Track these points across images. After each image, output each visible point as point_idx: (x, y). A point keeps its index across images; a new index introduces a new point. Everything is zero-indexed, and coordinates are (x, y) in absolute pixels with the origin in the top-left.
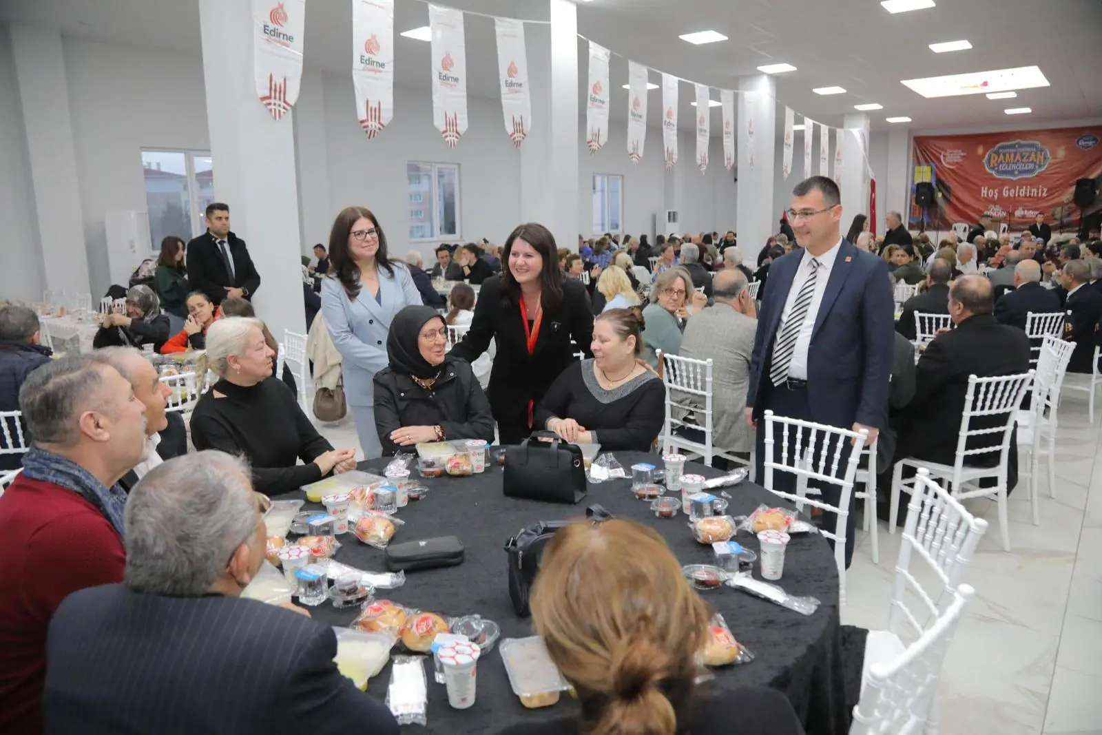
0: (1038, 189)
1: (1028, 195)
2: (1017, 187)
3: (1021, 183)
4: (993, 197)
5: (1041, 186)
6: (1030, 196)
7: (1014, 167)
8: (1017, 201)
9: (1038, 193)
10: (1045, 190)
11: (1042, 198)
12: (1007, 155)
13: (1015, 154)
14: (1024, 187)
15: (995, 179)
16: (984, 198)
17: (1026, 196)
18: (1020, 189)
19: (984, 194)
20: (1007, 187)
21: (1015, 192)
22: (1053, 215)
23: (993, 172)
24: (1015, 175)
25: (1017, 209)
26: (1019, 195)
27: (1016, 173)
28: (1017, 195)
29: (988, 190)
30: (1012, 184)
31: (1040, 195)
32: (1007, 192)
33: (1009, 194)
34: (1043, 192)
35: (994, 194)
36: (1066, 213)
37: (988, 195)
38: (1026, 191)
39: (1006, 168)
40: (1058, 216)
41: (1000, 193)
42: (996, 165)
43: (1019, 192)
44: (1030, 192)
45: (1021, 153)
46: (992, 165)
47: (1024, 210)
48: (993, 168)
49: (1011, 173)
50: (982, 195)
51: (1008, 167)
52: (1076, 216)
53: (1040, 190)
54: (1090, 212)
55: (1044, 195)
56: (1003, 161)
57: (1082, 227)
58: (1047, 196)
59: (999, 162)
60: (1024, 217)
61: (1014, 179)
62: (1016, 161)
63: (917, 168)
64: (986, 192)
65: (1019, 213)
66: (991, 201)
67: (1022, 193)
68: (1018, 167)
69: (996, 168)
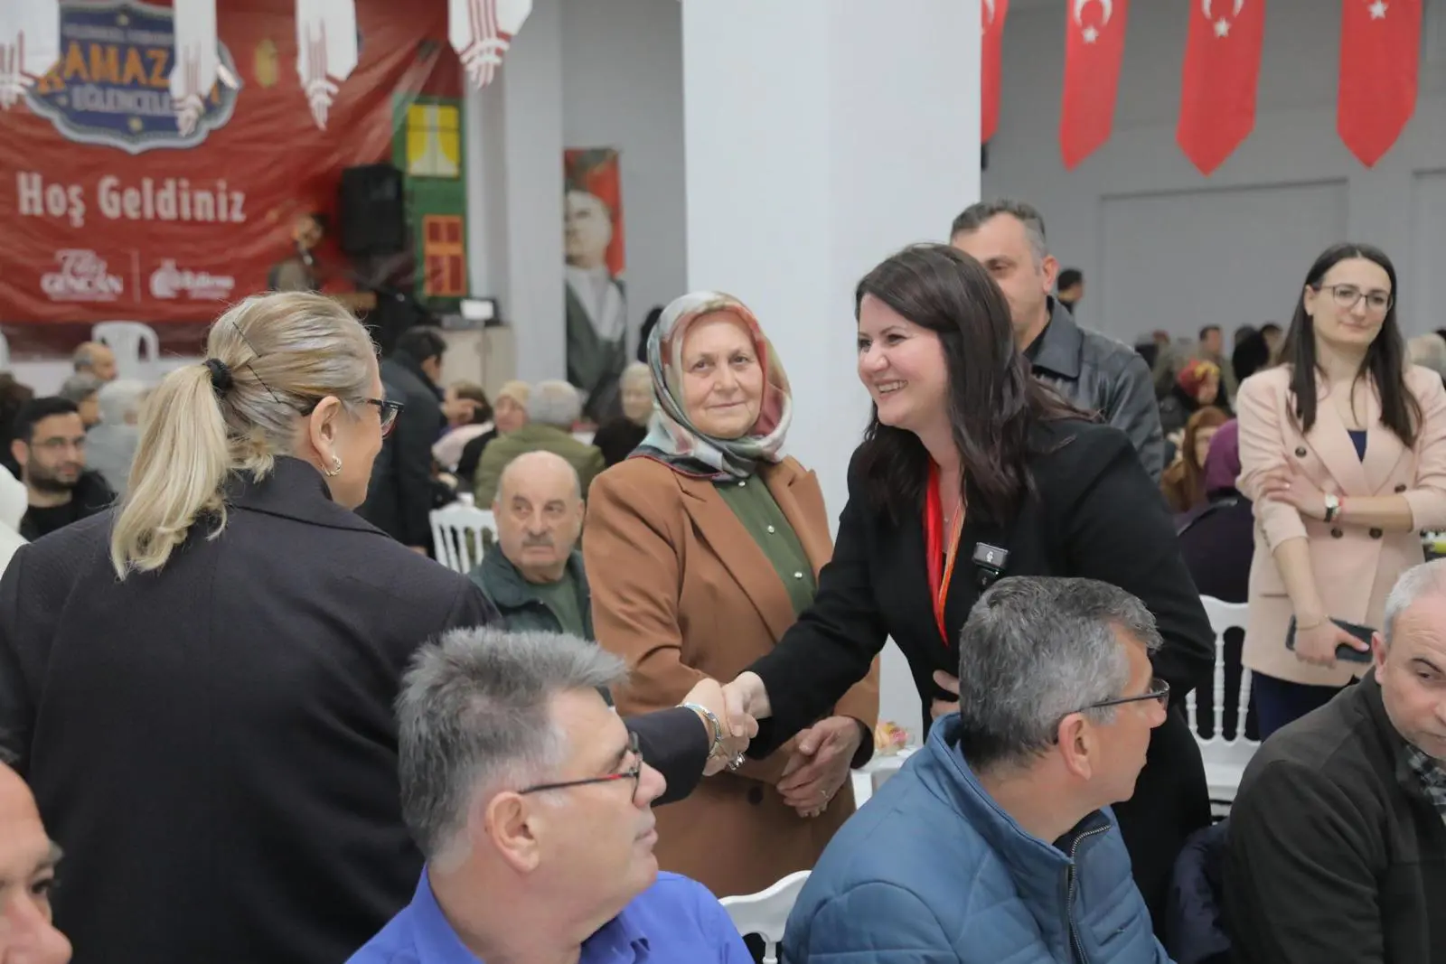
0: (216, 194)
1: (186, 216)
2: (147, 183)
3: (157, 168)
4: (64, 214)
5: (223, 184)
6: (193, 218)
7: (126, 101)
9: (216, 210)
10: (239, 198)
11: (231, 227)
12: (95, 52)
13: (123, 50)
14: (171, 185)
15: (63, 143)
16: (32, 218)
17: (180, 220)
18: (155, 188)
19: (31, 201)
20: (109, 182)
21: (142, 202)
23: (55, 117)
24: (130, 135)
25: (155, 268)
26: (156, 215)
27: (136, 124)
28: (148, 213)
29: (44, 189)
30: (131, 171)
31: (223, 216)
32: (115, 196)
33: (122, 210)
34: (230, 203)
35: (70, 205)
37: (45, 205)
38: (178, 200)
39: (98, 105)
41: (90, 198)
42: (60, 86)
43: (154, 202)
44: (192, 205)
45: (142, 50)
47: (179, 268)
49: (117, 122)
50: (25, 208)
51: (105, 100)
53: (223, 198)
55: (238, 217)
56: (84, 75)
58: (248, 222)
59: (68, 74)
60: (183, 297)
61: (134, 148)
62: (127, 79)
64: (36, 196)
66: (55, 233)
67: (166, 207)
68: (139, 102)
69: (63, 101)
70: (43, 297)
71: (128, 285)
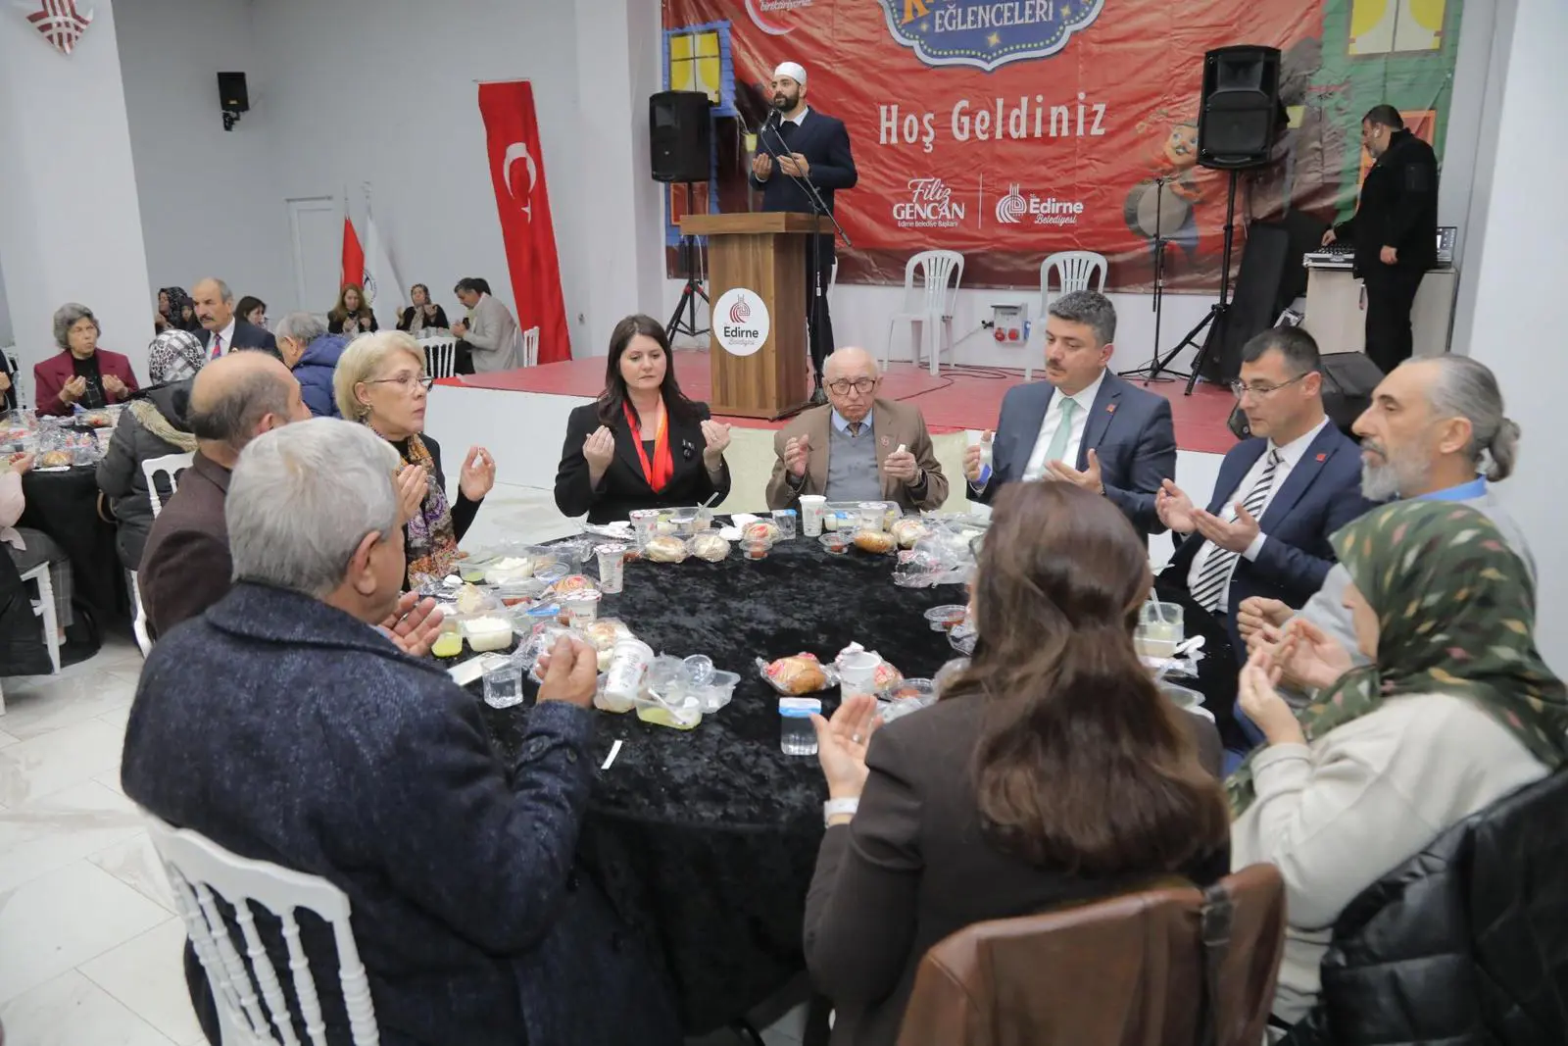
0: (1073, 109)
1: (1038, 133)
2: (1000, 102)
3: (1015, 82)
4: (919, 143)
5: (1081, 96)
6: (1045, 135)
7: (986, 16)
8: (1001, 160)
9: (1073, 123)
10: (1099, 108)
11: (1091, 145)
14: (1024, 101)
16: (888, 146)
17: (1030, 138)
18: (1008, 107)
19: (889, 132)
20: (962, 103)
21: (993, 123)
22: (1132, 218)
24: (988, 53)
25: (1003, 192)
26: (1007, 135)
27: (994, 39)
28: (999, 135)
29: (901, 119)
30: (981, 89)
31: (1080, 131)
32: (966, 120)
33: (972, 131)
34: (1090, 115)
35: (923, 133)
36: (1180, 208)
37: (900, 135)
38: (1031, 117)
39: (958, 23)
40: (1146, 222)
41: (942, 126)
42: (922, 11)
43: (1006, 123)
44: (1046, 121)
46: (909, 17)
47: (1025, 193)
48: (911, 28)
49: (974, 41)
50: (883, 140)
51: (964, 20)
52: (1209, 227)
53: (1081, 109)
54: (1264, 208)
55: (1097, 131)
57: (1234, 272)
58: (1109, 136)
60: (1027, 222)
61: (987, 66)
63: (676, 42)
64: (893, 124)
65: (1007, 209)
66: (912, 161)
67: (1018, 126)
68: (999, 15)
69: (924, 27)
70: (892, 225)
71: (971, 210)
